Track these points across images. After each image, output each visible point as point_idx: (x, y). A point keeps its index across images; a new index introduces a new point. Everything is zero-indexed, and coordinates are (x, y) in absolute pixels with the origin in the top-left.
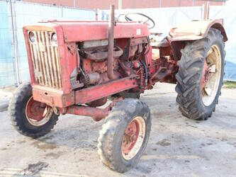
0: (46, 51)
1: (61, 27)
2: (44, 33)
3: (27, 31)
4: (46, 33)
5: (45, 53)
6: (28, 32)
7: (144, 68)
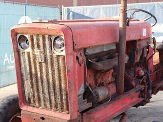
0: (46, 61)
1: (70, 28)
2: (44, 37)
3: (17, 34)
4: (47, 37)
5: (44, 64)
6: (18, 36)
7: (147, 76)
